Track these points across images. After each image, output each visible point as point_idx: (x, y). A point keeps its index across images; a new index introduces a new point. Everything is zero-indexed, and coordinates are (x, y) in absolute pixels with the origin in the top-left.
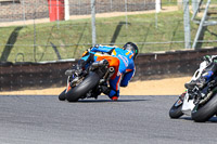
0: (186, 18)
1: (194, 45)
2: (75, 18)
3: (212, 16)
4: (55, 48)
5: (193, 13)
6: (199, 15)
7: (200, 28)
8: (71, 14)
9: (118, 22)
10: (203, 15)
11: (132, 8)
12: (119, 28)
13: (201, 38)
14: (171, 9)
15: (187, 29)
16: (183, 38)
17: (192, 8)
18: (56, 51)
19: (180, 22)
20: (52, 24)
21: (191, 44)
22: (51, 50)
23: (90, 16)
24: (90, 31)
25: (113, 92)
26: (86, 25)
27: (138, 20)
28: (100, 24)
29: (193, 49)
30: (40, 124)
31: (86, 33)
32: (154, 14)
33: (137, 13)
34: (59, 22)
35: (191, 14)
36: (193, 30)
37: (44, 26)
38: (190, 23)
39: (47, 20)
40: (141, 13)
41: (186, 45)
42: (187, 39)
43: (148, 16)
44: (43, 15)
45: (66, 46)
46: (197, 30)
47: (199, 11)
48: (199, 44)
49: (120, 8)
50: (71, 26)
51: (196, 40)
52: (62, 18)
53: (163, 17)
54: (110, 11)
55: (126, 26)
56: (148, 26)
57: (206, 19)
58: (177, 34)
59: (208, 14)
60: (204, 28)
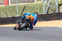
0: (44, 5)
1: (46, 12)
2: (12, 5)
3: (51, 4)
4: (6, 13)
5: (46, 3)
6: (47, 4)
7: (48, 8)
8: (11, 4)
9: (24, 6)
10: (48, 4)
11: (28, 2)
12: (24, 8)
13: (48, 10)
14: (39, 2)
15: (44, 8)
16: (43, 11)
17: (45, 2)
18: (6, 14)
19: (42, 6)
20: (5, 7)
21: (45, 12)
22: (5, 14)
23: (16, 4)
24: (16, 8)
25: (31, 27)
26: (15, 7)
27: (30, 5)
28: (19, 7)
29: (46, 14)
30: (2, 35)
31: (15, 9)
32: (34, 4)
33: (30, 3)
34: (7, 6)
35: (45, 4)
36: (46, 8)
37: (3, 7)
38: (45, 6)
39: (4, 5)
40: (31, 3)
41: (44, 12)
42: (44, 11)
43: (33, 4)
44: (3, 4)
45: (9, 13)
46: (47, 8)
47: (47, 3)
48: (47, 12)
49: (25, 2)
50: (11, 7)
51: (46, 11)
52: (8, 5)
53: (37, 5)
54: (22, 3)
55: (27, 7)
56: (33, 7)
57: (49, 5)
58: (41, 9)
59: (50, 4)
60: (49, 8)
